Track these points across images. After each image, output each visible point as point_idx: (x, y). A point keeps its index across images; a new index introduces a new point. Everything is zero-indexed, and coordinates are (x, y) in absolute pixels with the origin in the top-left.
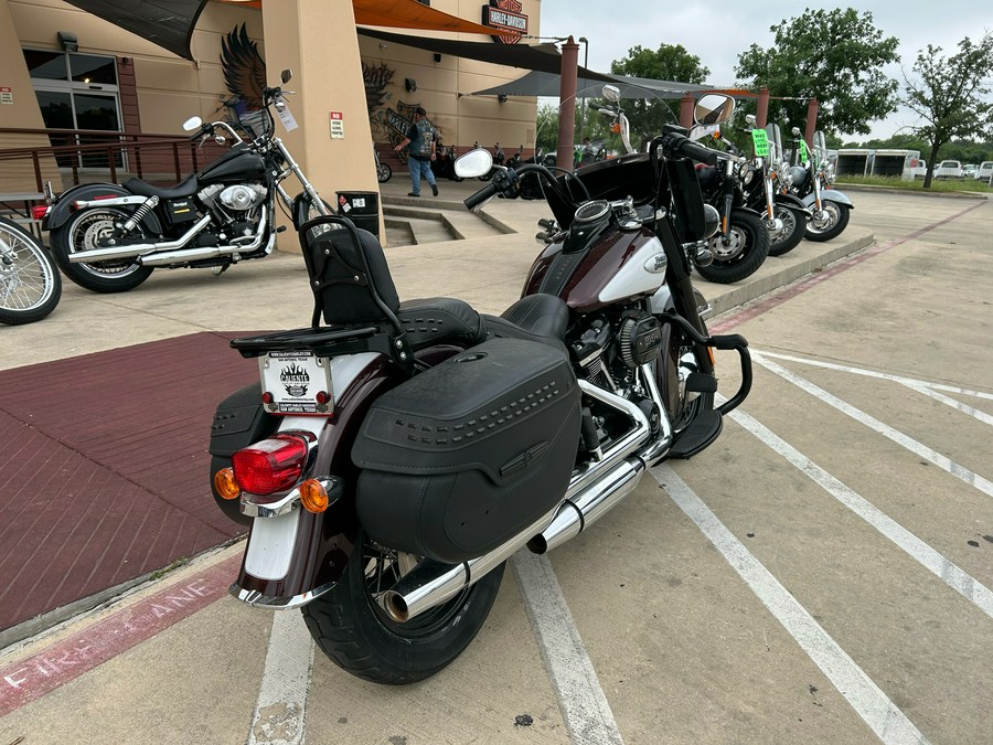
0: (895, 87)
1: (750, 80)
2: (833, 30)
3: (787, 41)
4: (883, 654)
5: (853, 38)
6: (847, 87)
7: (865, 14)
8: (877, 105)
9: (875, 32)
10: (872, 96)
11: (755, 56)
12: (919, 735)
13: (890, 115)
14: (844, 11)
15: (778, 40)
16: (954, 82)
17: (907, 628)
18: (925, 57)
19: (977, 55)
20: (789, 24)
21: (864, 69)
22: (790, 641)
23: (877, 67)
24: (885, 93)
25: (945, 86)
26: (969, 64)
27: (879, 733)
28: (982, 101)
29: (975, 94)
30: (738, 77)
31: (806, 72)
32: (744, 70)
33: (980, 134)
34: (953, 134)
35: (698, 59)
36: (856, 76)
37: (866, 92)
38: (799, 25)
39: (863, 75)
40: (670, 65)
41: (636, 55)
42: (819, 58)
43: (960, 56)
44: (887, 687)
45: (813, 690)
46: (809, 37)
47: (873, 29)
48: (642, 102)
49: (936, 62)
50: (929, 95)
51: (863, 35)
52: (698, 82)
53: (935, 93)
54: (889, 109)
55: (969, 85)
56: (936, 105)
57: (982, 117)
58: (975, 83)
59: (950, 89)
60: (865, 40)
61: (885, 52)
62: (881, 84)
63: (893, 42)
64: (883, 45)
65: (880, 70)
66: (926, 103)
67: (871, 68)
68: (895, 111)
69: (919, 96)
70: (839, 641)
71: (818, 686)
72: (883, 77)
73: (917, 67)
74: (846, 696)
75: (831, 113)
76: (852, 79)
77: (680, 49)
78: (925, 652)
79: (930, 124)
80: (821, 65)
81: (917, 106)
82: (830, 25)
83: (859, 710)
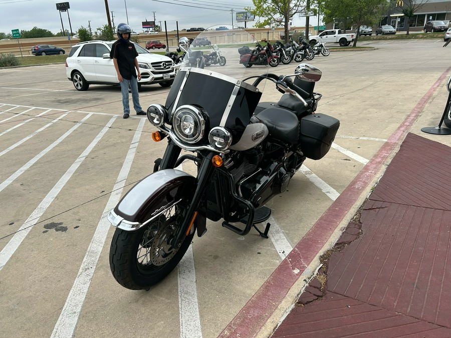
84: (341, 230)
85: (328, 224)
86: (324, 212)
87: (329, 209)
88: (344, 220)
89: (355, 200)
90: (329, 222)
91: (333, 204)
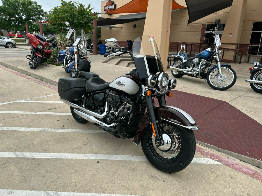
4: (44, 163)
12: (26, 157)
17: (47, 171)
22: (58, 152)
27: (31, 153)
44: (38, 159)
45: (46, 150)
70: (53, 159)
71: (46, 151)
74: (41, 153)
78: (39, 169)
83: (37, 153)
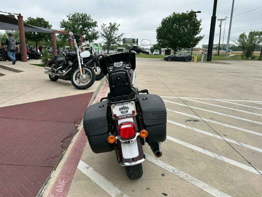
0: (98, 33)
1: (64, 29)
2: (82, 18)
3: (71, 19)
4: (194, 142)
5: (87, 20)
6: (88, 32)
7: (89, 15)
8: (94, 36)
9: (92, 20)
10: (93, 34)
11: (64, 22)
13: (98, 39)
14: (84, 14)
15: (69, 19)
16: (109, 32)
17: (193, 137)
18: (103, 26)
19: (113, 26)
20: (71, 16)
21: (91, 28)
23: (93, 28)
24: (96, 34)
25: (108, 33)
26: (112, 28)
28: (115, 36)
29: (114, 35)
30: (61, 27)
31: (77, 28)
32: (62, 26)
33: (116, 44)
34: (111, 44)
35: (48, 22)
36: (89, 30)
37: (92, 33)
38: (74, 16)
39: (90, 29)
40: (40, 23)
41: (30, 20)
42: (80, 25)
43: (110, 26)
46: (77, 19)
47: (91, 19)
48: (34, 33)
49: (105, 28)
50: (105, 35)
51: (89, 20)
52: (50, 28)
53: (106, 34)
54: (97, 37)
55: (112, 33)
56: (107, 37)
57: (116, 40)
58: (114, 33)
59: (109, 34)
60: (90, 21)
61: (94, 24)
62: (95, 32)
63: (96, 23)
64: (94, 23)
65: (94, 28)
66: (105, 37)
67: (92, 28)
68: (99, 38)
69: (103, 35)
71: (193, 151)
72: (95, 30)
73: (102, 28)
75: (85, 38)
76: (88, 30)
77: (42, 19)
79: (107, 41)
80: (81, 26)
81: (103, 37)
82: (81, 17)
84: (72, 142)
85: (80, 143)
86: (85, 150)
87: (82, 152)
88: (71, 148)
89: (65, 164)
90: (79, 145)
91: (81, 157)
